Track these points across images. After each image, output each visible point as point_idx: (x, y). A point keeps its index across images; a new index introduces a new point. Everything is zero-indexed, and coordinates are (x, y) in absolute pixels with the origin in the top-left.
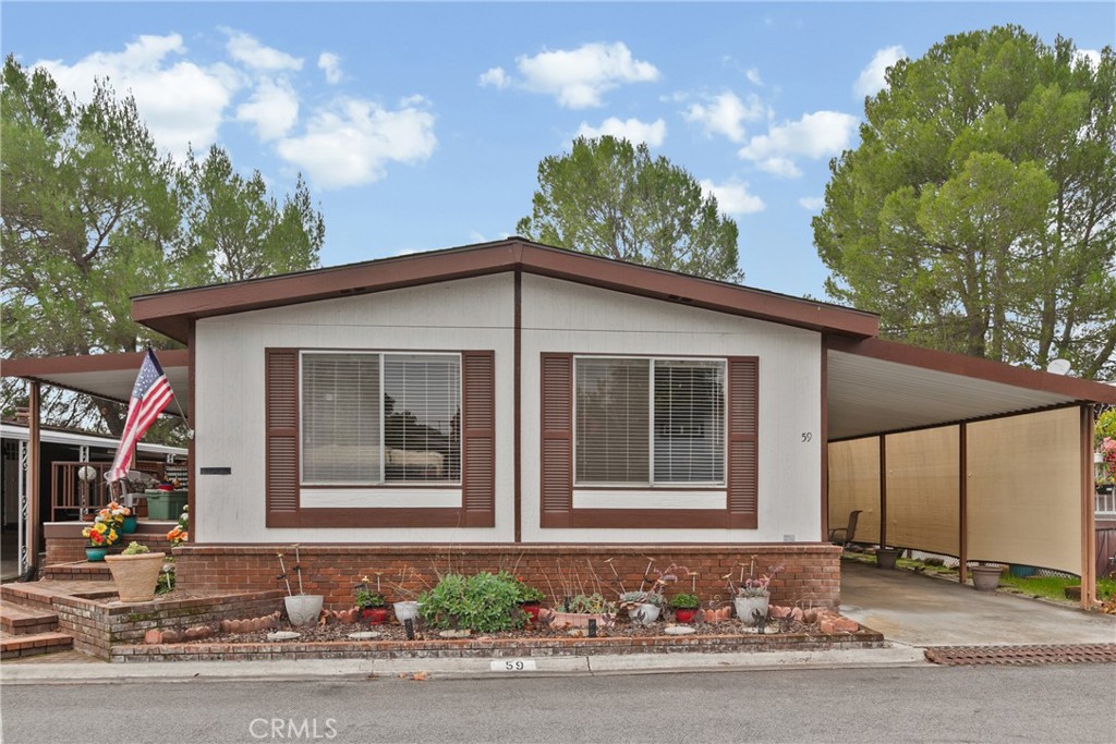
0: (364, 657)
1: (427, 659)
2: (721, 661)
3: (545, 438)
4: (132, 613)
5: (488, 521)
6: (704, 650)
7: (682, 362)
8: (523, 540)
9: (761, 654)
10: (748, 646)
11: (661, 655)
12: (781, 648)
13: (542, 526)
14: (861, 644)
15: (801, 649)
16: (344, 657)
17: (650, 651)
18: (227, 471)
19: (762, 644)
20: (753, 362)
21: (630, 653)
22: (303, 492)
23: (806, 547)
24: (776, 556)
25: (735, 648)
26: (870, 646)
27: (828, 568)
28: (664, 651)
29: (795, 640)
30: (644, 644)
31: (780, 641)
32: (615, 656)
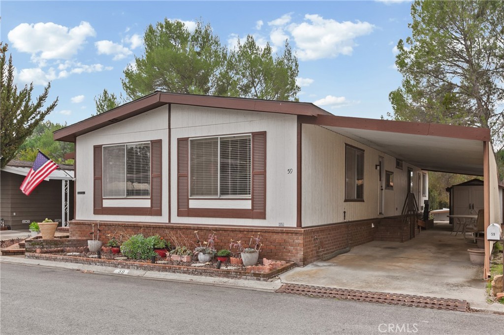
0: (83, 263)
1: (99, 266)
2: (191, 279)
3: (179, 177)
4: (33, 242)
5: (159, 213)
6: (189, 273)
7: (234, 137)
8: (172, 222)
9: (211, 278)
10: (206, 274)
11: (173, 274)
12: (219, 276)
13: (178, 216)
14: (255, 278)
15: (228, 277)
16: (77, 263)
17: (169, 272)
18: (84, 193)
19: (212, 273)
20: (263, 134)
21: (162, 271)
22: (104, 201)
23: (284, 229)
24: (271, 234)
25: (201, 274)
26: (259, 280)
27: (297, 241)
28: (174, 272)
29: (226, 273)
30: (167, 268)
31: (219, 272)
32: (157, 272)
